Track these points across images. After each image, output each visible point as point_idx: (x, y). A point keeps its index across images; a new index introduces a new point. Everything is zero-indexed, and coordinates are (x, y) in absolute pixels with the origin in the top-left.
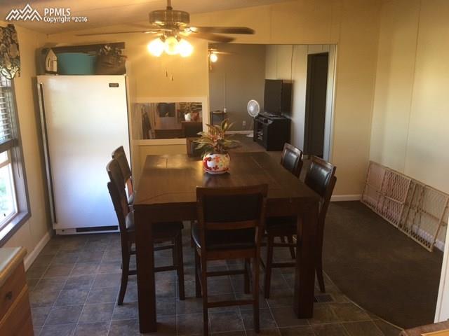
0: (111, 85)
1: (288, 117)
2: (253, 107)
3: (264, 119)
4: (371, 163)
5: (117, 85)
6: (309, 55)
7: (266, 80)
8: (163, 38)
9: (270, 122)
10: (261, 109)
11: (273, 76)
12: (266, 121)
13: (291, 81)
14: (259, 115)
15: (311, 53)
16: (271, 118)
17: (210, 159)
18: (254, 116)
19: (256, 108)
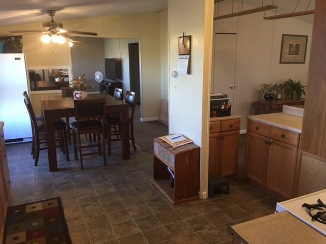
0: (16, 59)
1: (120, 81)
2: (99, 76)
3: (106, 83)
4: (162, 100)
5: (20, 59)
6: (129, 44)
7: (106, 59)
8: (50, 35)
9: (110, 84)
10: (104, 77)
11: (110, 56)
12: (107, 84)
13: (120, 59)
14: (103, 81)
15: (129, 43)
16: (110, 82)
17: (77, 93)
18: (100, 82)
19: (100, 76)
